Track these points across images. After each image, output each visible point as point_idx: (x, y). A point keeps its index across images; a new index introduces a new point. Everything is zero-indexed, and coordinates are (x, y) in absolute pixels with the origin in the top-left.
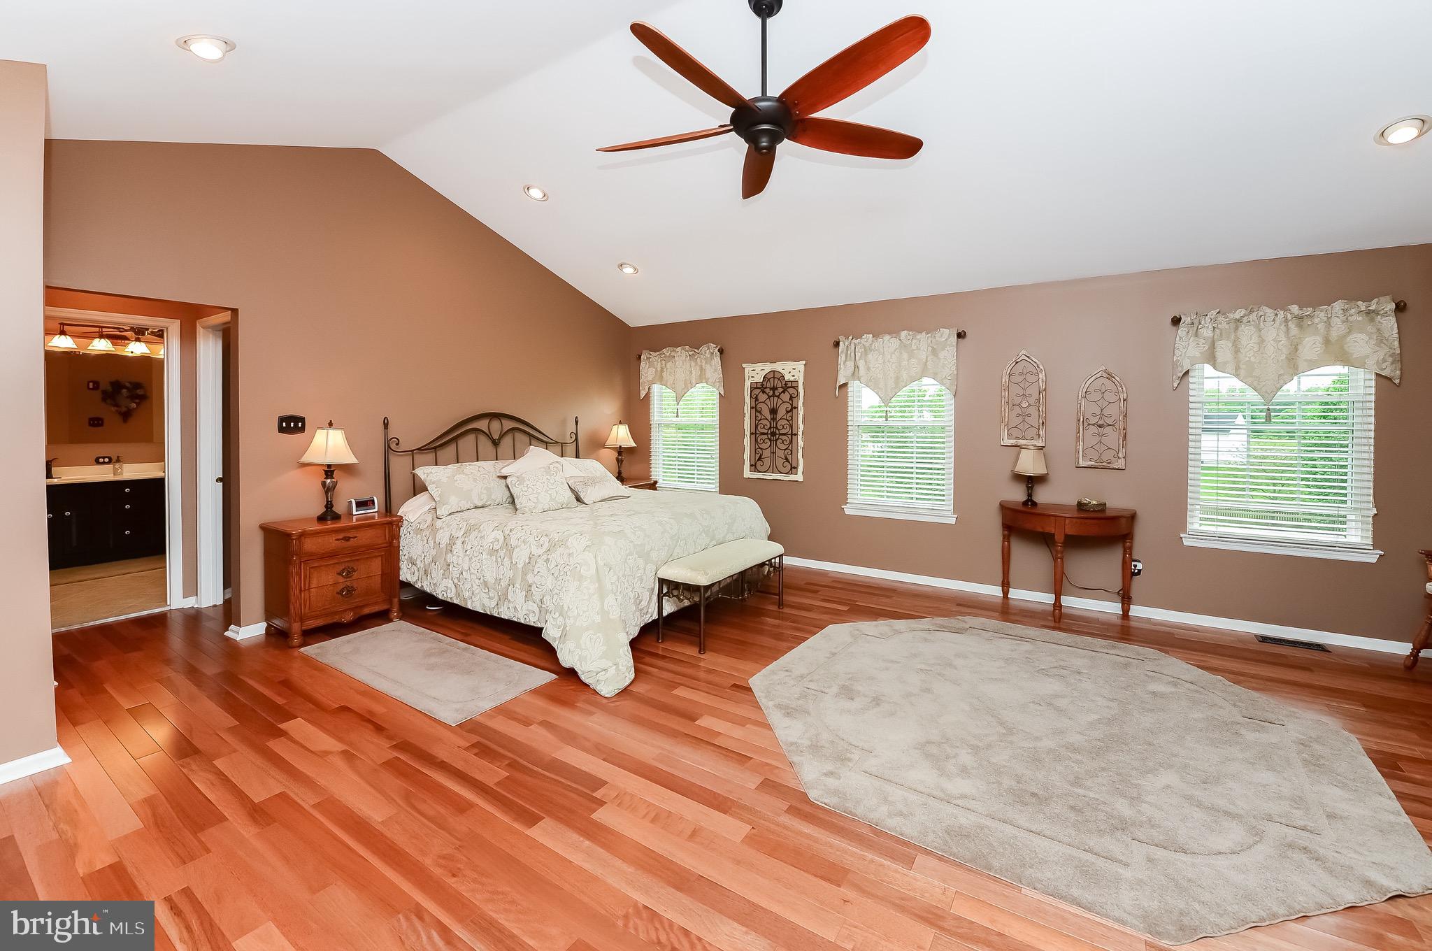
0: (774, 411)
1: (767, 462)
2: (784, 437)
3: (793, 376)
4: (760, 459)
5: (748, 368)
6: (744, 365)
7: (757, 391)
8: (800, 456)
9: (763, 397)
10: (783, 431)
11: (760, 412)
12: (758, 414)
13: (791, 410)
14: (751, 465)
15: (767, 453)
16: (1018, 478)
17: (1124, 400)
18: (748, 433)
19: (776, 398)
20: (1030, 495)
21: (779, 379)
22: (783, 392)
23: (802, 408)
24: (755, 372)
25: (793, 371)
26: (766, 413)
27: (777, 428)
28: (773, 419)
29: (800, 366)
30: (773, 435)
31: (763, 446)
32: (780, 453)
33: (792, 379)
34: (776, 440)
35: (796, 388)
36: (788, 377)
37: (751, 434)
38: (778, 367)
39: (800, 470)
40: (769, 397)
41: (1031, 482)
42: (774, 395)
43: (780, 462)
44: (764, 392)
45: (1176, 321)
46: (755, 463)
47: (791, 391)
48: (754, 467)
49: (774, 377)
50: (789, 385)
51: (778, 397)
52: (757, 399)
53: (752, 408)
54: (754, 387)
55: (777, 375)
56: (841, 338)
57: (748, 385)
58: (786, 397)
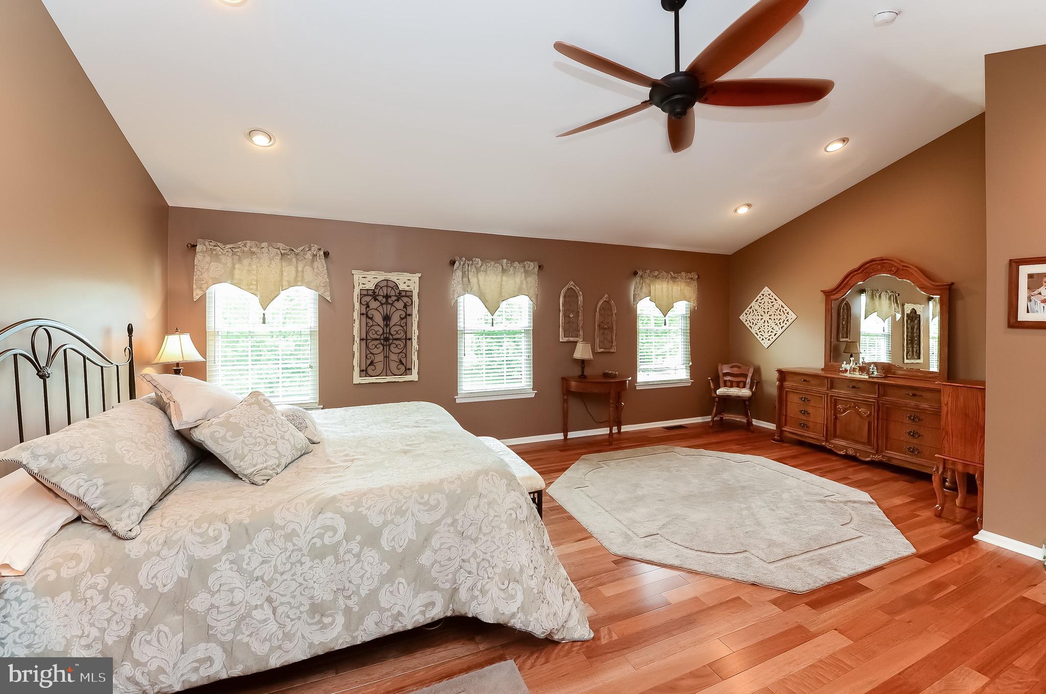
0: (387, 318)
1: (380, 367)
2: (397, 342)
3: (408, 286)
4: (372, 363)
5: (358, 276)
6: (353, 272)
7: (368, 299)
8: (415, 358)
9: (374, 304)
10: (397, 336)
11: (371, 319)
12: (369, 320)
13: (405, 317)
14: (361, 371)
15: (380, 358)
16: (577, 361)
17: (615, 314)
18: (357, 339)
19: (389, 306)
20: (583, 372)
21: (392, 288)
22: (398, 300)
23: (417, 315)
24: (366, 280)
25: (408, 282)
26: (378, 319)
27: (390, 333)
28: (387, 325)
29: (416, 277)
30: (386, 340)
31: (375, 351)
32: (393, 357)
33: (407, 289)
34: (390, 345)
35: (410, 297)
36: (402, 287)
37: (361, 340)
38: (393, 277)
39: (415, 371)
40: (382, 304)
41: (583, 363)
42: (387, 303)
43: (393, 366)
44: (376, 300)
45: (635, 273)
46: (366, 369)
47: (405, 299)
48: (364, 372)
49: (387, 286)
50: (403, 294)
51: (392, 305)
52: (368, 306)
53: (362, 314)
54: (364, 294)
55: (391, 284)
56: (457, 258)
57: (357, 291)
58: (400, 305)
